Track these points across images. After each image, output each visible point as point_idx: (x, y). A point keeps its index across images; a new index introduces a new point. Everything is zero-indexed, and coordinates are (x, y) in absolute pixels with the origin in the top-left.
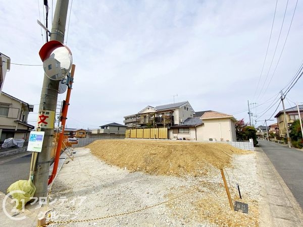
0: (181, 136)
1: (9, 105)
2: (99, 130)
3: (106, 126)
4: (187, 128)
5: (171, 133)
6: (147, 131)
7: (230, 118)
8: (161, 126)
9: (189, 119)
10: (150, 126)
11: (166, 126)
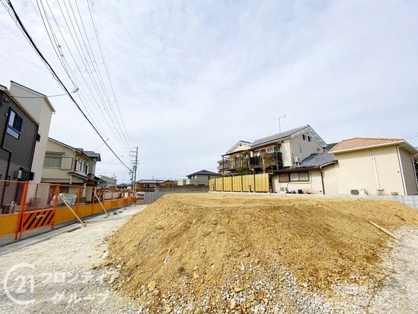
0: (294, 186)
3: (194, 175)
5: (276, 181)
6: (237, 179)
7: (397, 145)
9: (313, 155)
10: (243, 172)
11: (267, 170)
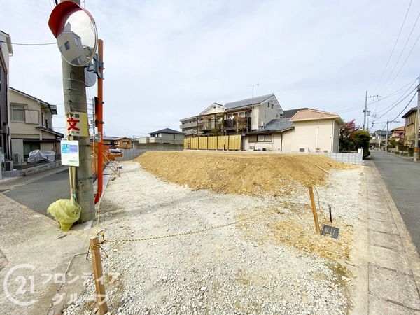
0: (259, 146)
1: (23, 105)
2: (148, 139)
3: (158, 133)
4: (269, 134)
5: (246, 141)
6: (213, 139)
7: (334, 119)
8: (232, 132)
9: (273, 121)
10: (217, 133)
11: (240, 132)
